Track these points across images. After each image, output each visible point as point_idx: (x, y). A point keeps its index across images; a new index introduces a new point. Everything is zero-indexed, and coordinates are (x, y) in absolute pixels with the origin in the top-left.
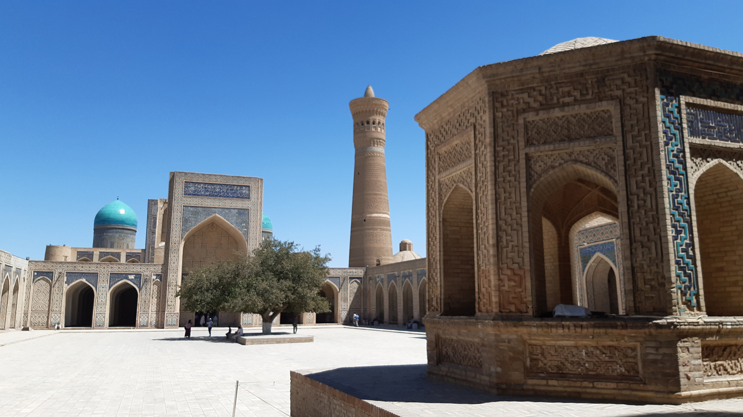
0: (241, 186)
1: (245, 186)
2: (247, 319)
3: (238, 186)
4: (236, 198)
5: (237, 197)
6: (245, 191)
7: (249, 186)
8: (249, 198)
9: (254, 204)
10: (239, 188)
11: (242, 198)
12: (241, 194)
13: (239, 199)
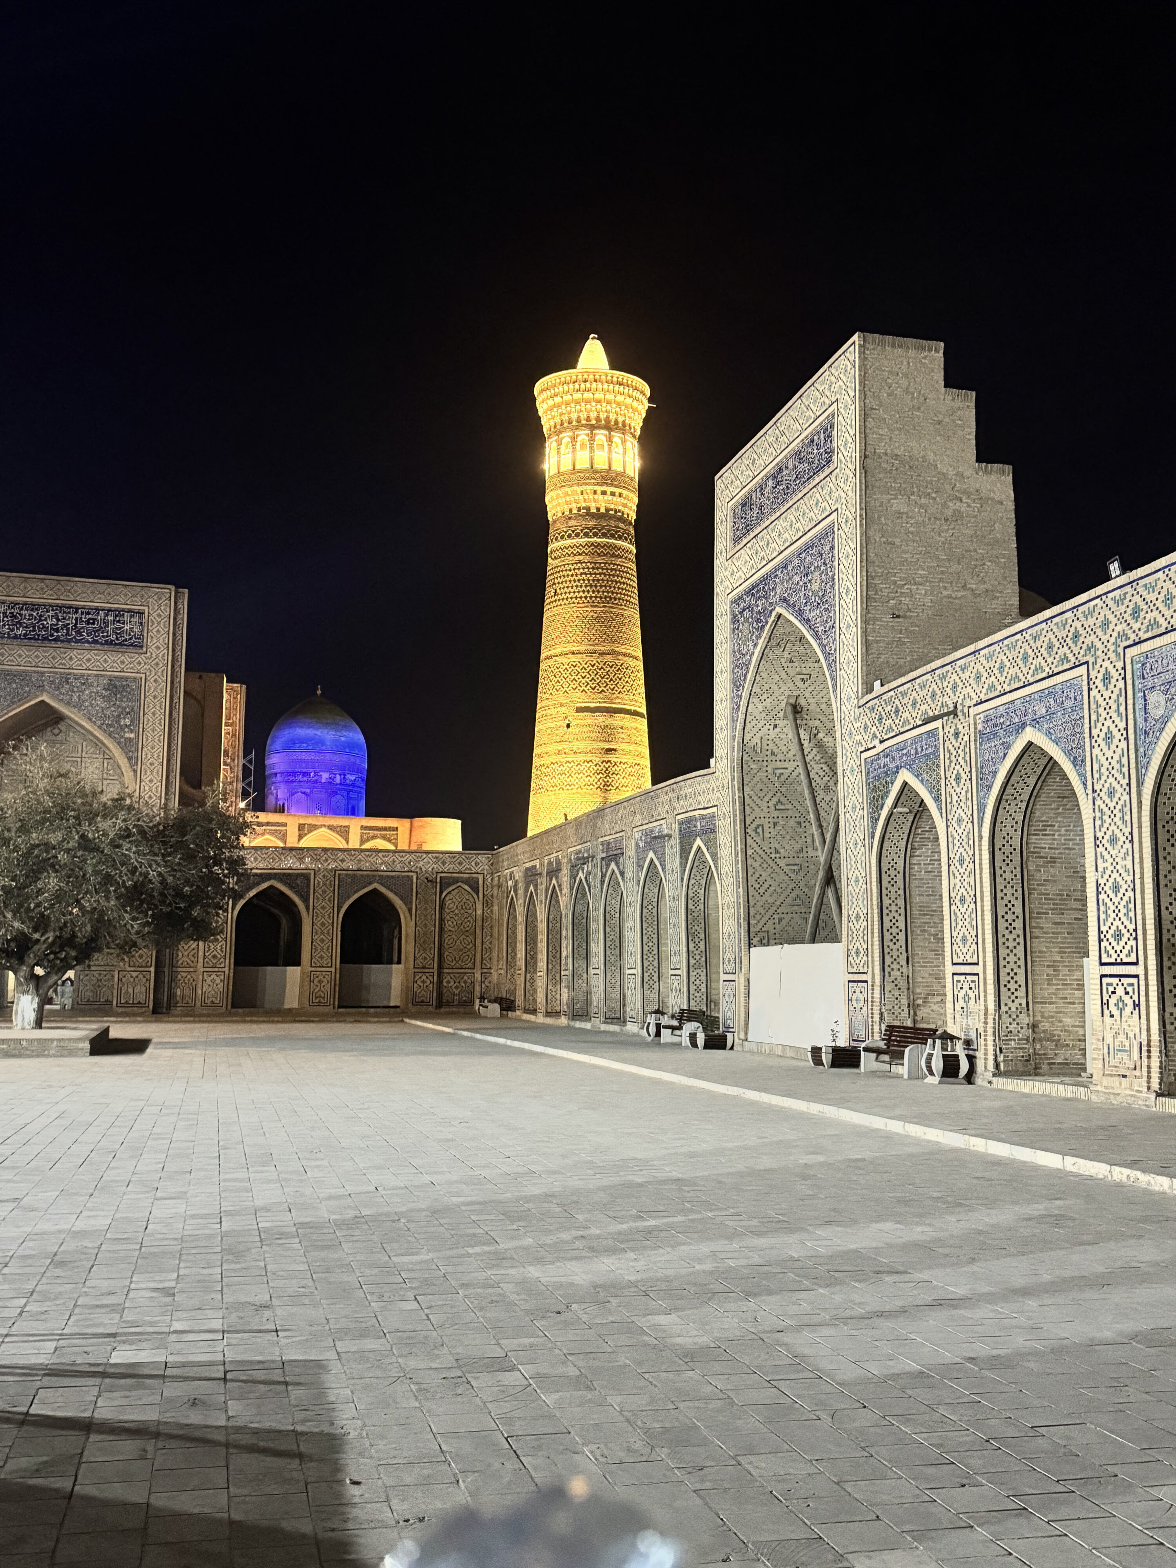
0: (119, 613)
1: (129, 611)
2: (131, 990)
3: (110, 610)
4: (101, 644)
5: (106, 643)
6: (129, 626)
7: (141, 613)
8: (142, 647)
9: (157, 664)
10: (111, 618)
11: (120, 644)
12: (118, 632)
13: (112, 648)
